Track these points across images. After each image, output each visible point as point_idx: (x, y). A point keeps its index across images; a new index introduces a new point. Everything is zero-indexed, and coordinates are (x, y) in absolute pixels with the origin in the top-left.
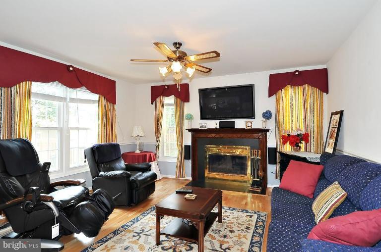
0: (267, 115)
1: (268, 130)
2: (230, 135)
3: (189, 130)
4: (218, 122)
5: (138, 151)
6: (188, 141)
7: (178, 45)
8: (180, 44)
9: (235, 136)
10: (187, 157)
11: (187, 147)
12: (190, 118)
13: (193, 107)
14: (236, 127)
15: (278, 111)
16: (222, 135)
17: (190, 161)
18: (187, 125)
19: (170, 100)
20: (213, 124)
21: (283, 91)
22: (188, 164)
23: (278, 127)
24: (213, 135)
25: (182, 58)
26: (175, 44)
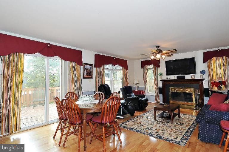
0: (203, 72)
1: (204, 79)
2: (183, 83)
3: (161, 80)
4: (176, 76)
5: (136, 90)
6: (160, 85)
7: (158, 47)
8: (159, 47)
9: (185, 83)
10: (160, 93)
11: (160, 88)
12: (161, 75)
13: (163, 69)
14: (186, 79)
15: (209, 70)
16: (178, 83)
17: (162, 95)
18: (159, 78)
19: (151, 66)
20: (173, 77)
21: (211, 60)
22: (161, 96)
23: (209, 78)
24: (174, 83)
25: (160, 52)
26: (157, 47)
